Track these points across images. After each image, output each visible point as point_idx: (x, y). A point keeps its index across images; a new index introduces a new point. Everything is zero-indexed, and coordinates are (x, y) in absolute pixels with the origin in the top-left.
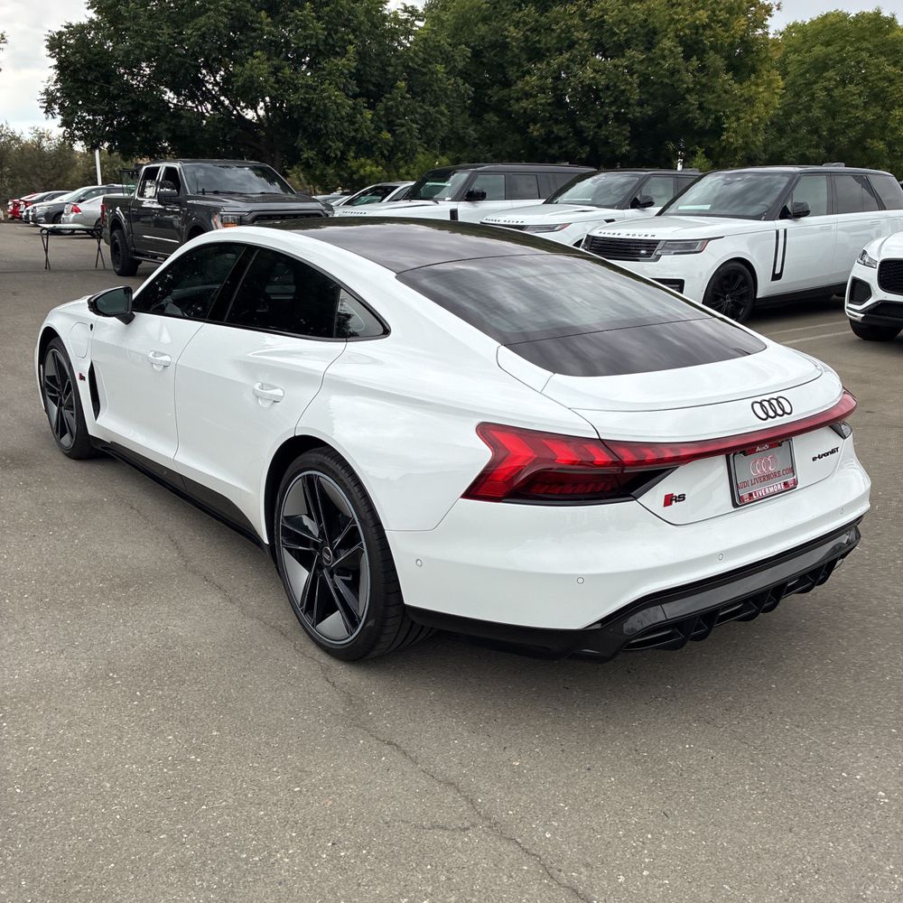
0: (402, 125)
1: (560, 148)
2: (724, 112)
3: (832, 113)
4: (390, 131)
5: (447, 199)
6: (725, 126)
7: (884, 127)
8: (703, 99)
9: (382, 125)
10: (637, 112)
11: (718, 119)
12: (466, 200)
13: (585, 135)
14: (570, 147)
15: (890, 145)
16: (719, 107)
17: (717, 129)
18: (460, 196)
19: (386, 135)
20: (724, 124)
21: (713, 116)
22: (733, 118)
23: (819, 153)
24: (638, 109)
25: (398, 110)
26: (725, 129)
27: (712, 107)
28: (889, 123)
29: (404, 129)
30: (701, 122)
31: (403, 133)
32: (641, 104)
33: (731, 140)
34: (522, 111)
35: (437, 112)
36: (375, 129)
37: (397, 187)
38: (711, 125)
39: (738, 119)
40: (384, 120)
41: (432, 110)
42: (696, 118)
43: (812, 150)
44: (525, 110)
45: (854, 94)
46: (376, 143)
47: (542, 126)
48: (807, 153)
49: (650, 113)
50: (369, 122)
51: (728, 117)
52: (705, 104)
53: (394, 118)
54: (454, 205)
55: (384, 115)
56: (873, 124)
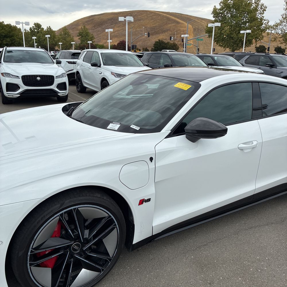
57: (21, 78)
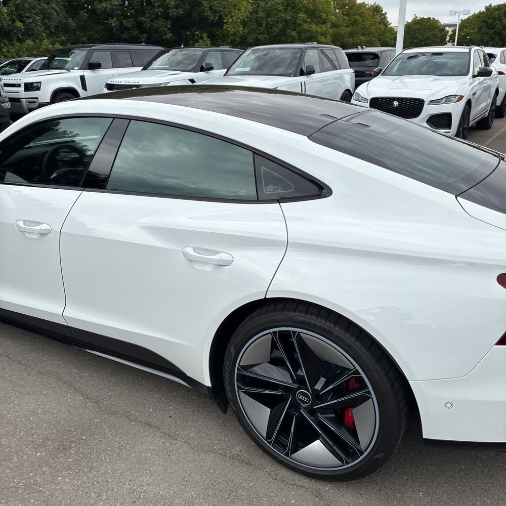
0: (29, 18)
1: (129, 34)
2: (224, 12)
3: (269, 15)
4: (21, 21)
5: (75, 68)
6: (224, 21)
7: (295, 23)
8: (211, 4)
9: (15, 17)
10: (173, 12)
11: (220, 17)
12: (89, 69)
13: (144, 26)
14: (135, 33)
15: (299, 33)
16: (220, 9)
17: (220, 23)
18: (85, 66)
19: (19, 24)
20: (224, 19)
21: (218, 15)
22: (229, 16)
23: (266, 38)
24: (175, 10)
25: (23, 6)
26: (224, 23)
27: (217, 9)
28: (297, 21)
29: (30, 20)
30: (212, 18)
31: (30, 22)
32: (176, 7)
33: (229, 30)
34: (103, 9)
35: (50, 8)
36: (10, 20)
37: (31, 61)
38: (218, 20)
39: (232, 17)
40: (15, 13)
41: (46, 7)
42: (209, 16)
43: (261, 36)
44: (106, 8)
45: (280, 4)
46: (12, 30)
47: (117, 20)
48: (259, 37)
49: (182, 13)
50: (6, 15)
51: (226, 16)
52: (213, 7)
53: (22, 12)
54: (81, 73)
55: (15, 11)
56: (290, 21)
57: (369, 101)
